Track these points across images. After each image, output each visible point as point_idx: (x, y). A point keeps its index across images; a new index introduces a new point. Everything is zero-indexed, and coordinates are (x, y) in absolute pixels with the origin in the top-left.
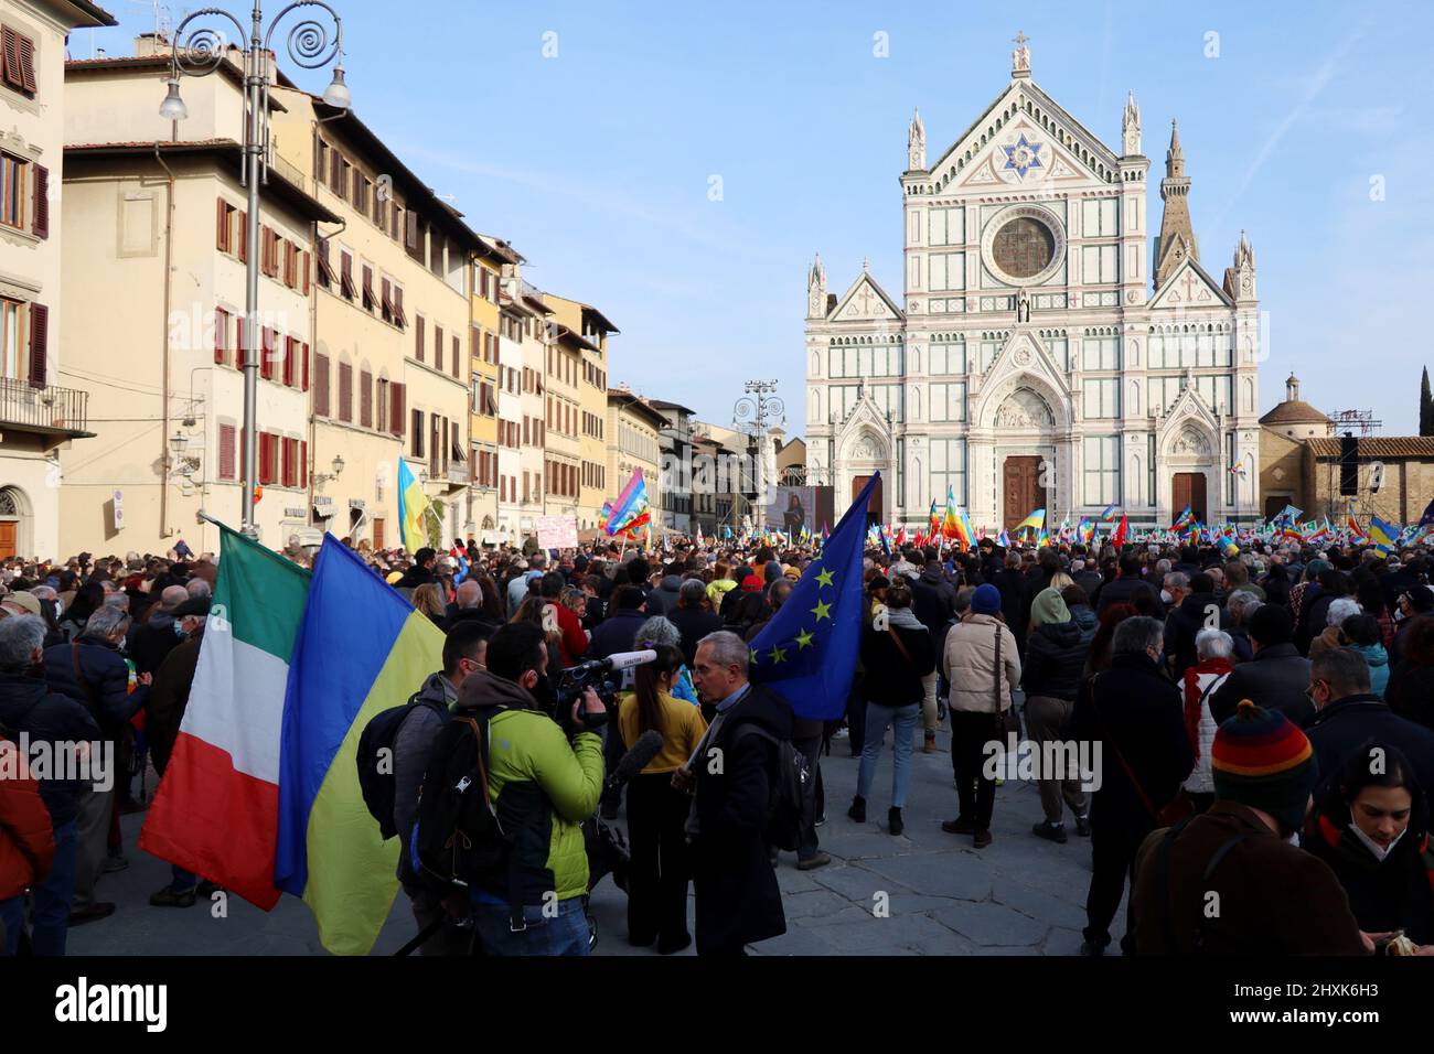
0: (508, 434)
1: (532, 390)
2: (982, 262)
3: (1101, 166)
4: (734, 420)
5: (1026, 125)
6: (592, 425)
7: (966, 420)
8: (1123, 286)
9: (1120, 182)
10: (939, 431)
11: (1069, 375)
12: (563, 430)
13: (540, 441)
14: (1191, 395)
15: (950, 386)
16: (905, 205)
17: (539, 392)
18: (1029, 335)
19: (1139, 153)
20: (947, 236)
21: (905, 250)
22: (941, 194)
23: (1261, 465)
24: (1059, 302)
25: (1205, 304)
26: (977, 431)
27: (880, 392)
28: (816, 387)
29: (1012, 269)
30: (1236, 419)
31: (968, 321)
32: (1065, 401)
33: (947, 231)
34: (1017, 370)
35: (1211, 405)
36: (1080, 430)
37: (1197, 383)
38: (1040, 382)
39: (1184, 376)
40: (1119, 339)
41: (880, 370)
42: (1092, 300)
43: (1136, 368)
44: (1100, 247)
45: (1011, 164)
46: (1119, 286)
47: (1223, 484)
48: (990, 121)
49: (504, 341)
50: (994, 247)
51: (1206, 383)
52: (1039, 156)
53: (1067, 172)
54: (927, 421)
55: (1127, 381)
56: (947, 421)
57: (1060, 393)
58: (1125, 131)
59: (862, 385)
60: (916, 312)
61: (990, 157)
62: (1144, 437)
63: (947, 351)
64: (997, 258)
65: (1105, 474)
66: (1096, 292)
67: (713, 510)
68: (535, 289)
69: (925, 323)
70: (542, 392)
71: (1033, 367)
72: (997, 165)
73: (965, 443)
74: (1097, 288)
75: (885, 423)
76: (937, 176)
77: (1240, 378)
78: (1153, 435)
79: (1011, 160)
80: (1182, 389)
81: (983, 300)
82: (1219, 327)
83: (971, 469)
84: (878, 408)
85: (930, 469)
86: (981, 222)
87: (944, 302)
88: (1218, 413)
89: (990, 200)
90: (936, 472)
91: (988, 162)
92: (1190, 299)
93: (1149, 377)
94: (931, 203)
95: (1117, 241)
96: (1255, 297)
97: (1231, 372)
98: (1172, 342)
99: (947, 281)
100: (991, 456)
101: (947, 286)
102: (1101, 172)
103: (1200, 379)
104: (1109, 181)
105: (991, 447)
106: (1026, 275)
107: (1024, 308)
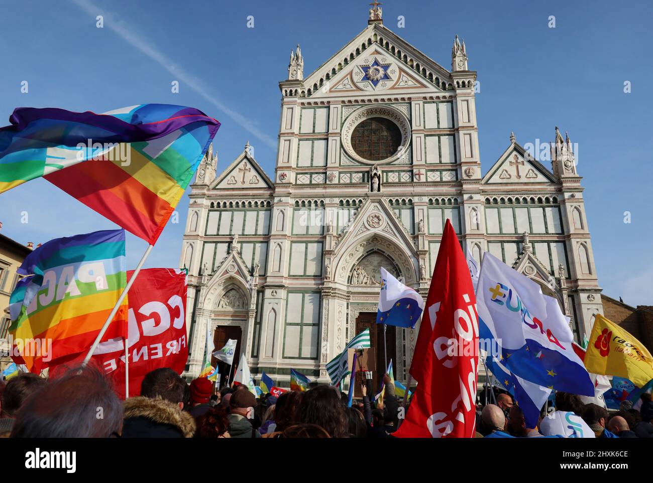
2: (342, 146)
3: (437, 79)
5: (379, 53)
7: (321, 276)
8: (460, 165)
9: (453, 89)
10: (297, 284)
11: (415, 238)
14: (529, 258)
15: (309, 244)
16: (282, 104)
18: (380, 202)
19: (467, 69)
20: (314, 127)
21: (280, 136)
22: (311, 97)
24: (405, 177)
25: (532, 180)
26: (331, 285)
27: (248, 249)
28: (191, 241)
29: (367, 154)
30: (576, 281)
31: (327, 191)
32: (412, 261)
33: (314, 123)
34: (368, 232)
35: (549, 269)
37: (534, 248)
38: (390, 243)
39: (520, 241)
40: (459, 208)
41: (249, 230)
42: (434, 177)
43: (477, 232)
44: (439, 136)
45: (367, 78)
46: (456, 166)
48: (352, 49)
50: (352, 138)
51: (541, 248)
52: (389, 72)
53: (411, 83)
54: (286, 275)
55: (470, 244)
56: (305, 276)
57: (408, 253)
58: (454, 57)
59: (232, 242)
60: (284, 181)
61: (351, 73)
64: (354, 146)
66: (437, 170)
69: (291, 190)
71: (382, 229)
72: (356, 79)
73: (319, 297)
74: (437, 168)
75: (248, 276)
76: (309, 84)
77: (575, 243)
79: (366, 75)
80: (520, 252)
81: (342, 175)
82: (547, 199)
83: (323, 321)
84: (244, 262)
85: (286, 320)
86: (342, 118)
87: (308, 176)
88: (557, 275)
89: (350, 101)
90: (291, 324)
91: (349, 76)
92: (519, 176)
93: (489, 242)
94: (303, 104)
95: (454, 132)
96: (577, 175)
97: (564, 238)
98: (507, 212)
99: (312, 160)
100: (345, 311)
101: (312, 164)
102: (438, 84)
103: (536, 245)
104: (445, 89)
105: (344, 303)
106: (378, 159)
107: (376, 180)
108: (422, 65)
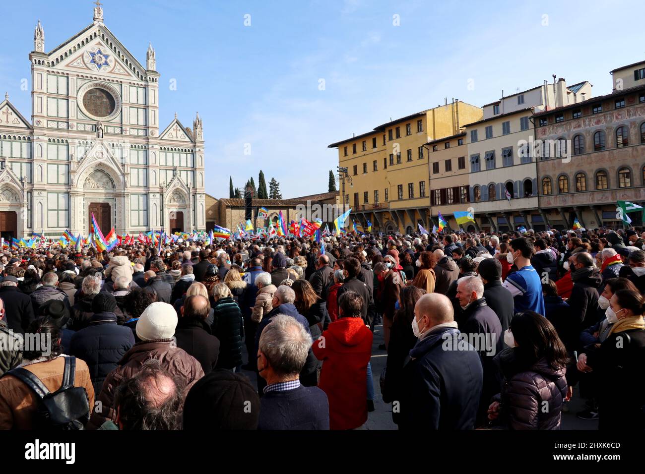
2: (78, 106)
3: (138, 72)
5: (101, 45)
7: (69, 184)
8: (148, 127)
9: (147, 81)
10: (52, 188)
11: (123, 165)
14: (178, 178)
15: (59, 166)
16: (33, 69)
18: (103, 144)
19: (155, 70)
20: (58, 89)
21: (33, 92)
22: (54, 67)
23: (206, 207)
24: (118, 131)
25: (183, 140)
26: (76, 190)
27: (16, 166)
29: (94, 112)
30: (196, 189)
31: (70, 134)
32: (121, 177)
33: (58, 87)
34: (97, 161)
35: (186, 183)
36: (128, 191)
37: (180, 173)
38: (108, 167)
39: (174, 170)
40: (146, 151)
41: (16, 154)
42: (134, 132)
43: (154, 165)
44: (138, 108)
45: (94, 61)
46: (146, 128)
47: (191, 216)
48: (83, 38)
50: (84, 100)
51: (184, 174)
52: (108, 60)
53: (122, 71)
54: (46, 183)
55: (151, 170)
56: (58, 184)
57: (119, 173)
58: (149, 59)
59: (4, 162)
60: (39, 126)
61: (82, 55)
62: (158, 196)
63: (58, 148)
64: (85, 105)
65: (140, 212)
66: (136, 129)
69: (45, 132)
71: (105, 160)
72: (86, 60)
73: (68, 196)
74: (136, 127)
75: (20, 184)
76: (52, 58)
77: (198, 172)
78: (162, 195)
79: (93, 59)
80: (174, 175)
81: (78, 125)
82: (189, 150)
83: (72, 208)
84: (15, 175)
85: (48, 208)
86: (77, 86)
87: (56, 123)
88: (189, 187)
89: (82, 76)
90: (51, 210)
91: (81, 57)
92: (177, 137)
93: (160, 169)
94: (48, 71)
95: (145, 107)
96: (203, 140)
97: (194, 170)
98: (170, 155)
99: (58, 112)
100: (83, 202)
101: (58, 115)
102: (138, 75)
103: (181, 172)
104: (142, 80)
105: (82, 198)
106: (101, 116)
107: (101, 131)
108: (130, 61)
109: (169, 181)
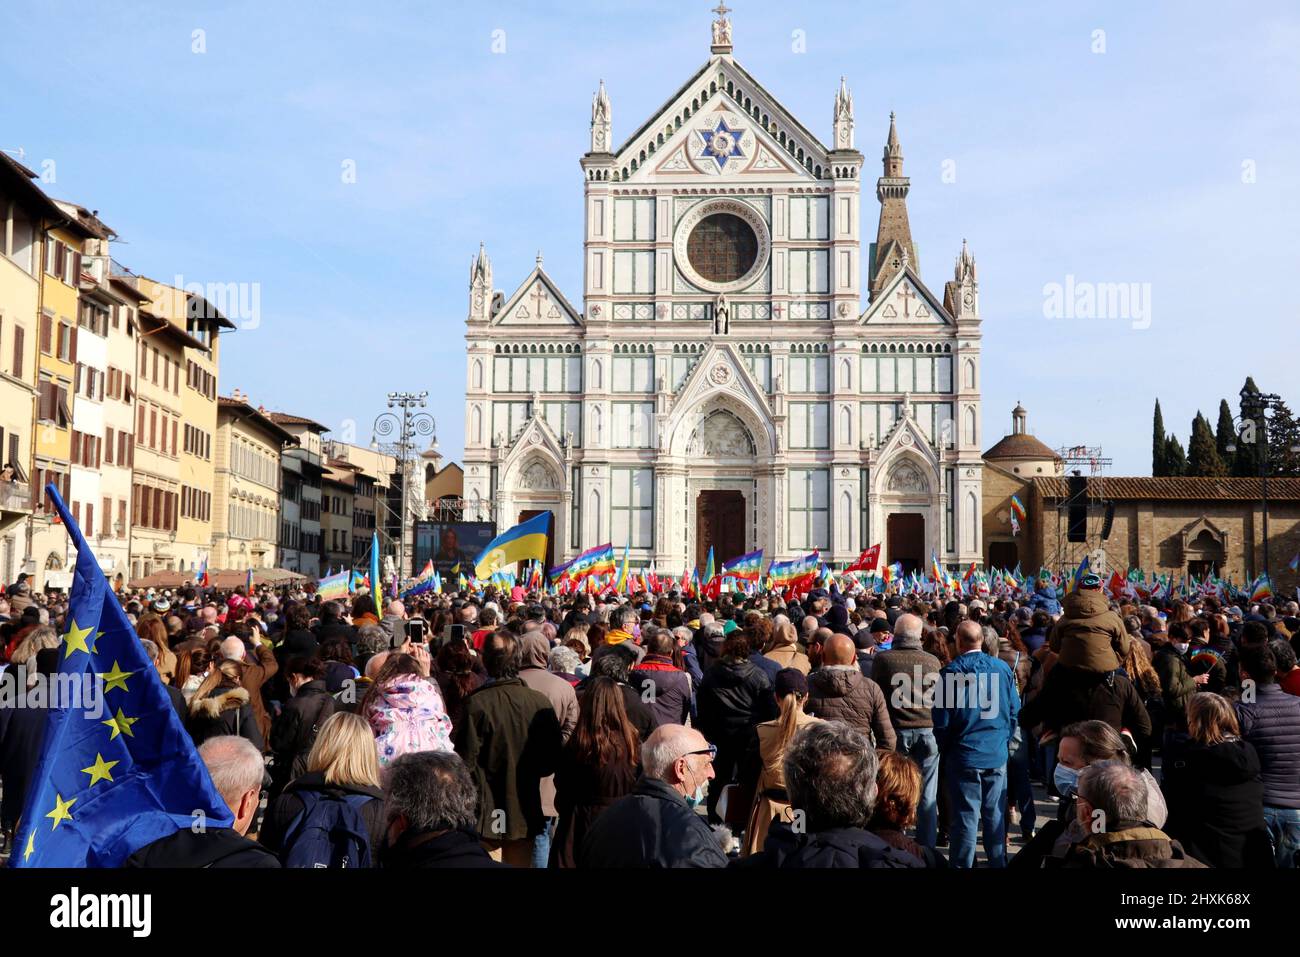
0: (84, 449)
1: (118, 396)
3: (809, 159)
4: (374, 439)
5: (726, 108)
6: (195, 442)
7: (653, 447)
8: (834, 296)
9: (831, 178)
10: (621, 458)
11: (771, 398)
12: (158, 447)
13: (126, 458)
15: (635, 405)
16: (587, 192)
17: (127, 399)
18: (727, 349)
19: (852, 147)
20: (634, 230)
21: (586, 245)
22: (628, 181)
23: (984, 507)
24: (761, 312)
25: (922, 320)
26: (667, 460)
27: (554, 411)
28: (476, 402)
29: (709, 272)
30: (958, 452)
31: (657, 331)
32: (767, 428)
34: (713, 390)
35: (930, 437)
36: (784, 461)
37: (915, 411)
38: (739, 404)
39: (898, 403)
40: (828, 357)
41: (553, 384)
42: (799, 312)
43: (847, 392)
44: (808, 251)
45: (709, 152)
46: (828, 298)
47: (943, 527)
48: (686, 100)
49: (84, 335)
50: (688, 245)
51: (924, 411)
52: (741, 144)
53: (773, 163)
54: (608, 447)
55: (838, 408)
56: (632, 448)
57: (762, 418)
58: (836, 121)
59: (532, 402)
60: (598, 318)
61: (686, 142)
62: (855, 472)
63: (633, 365)
64: (692, 259)
65: (811, 513)
66: (803, 303)
67: (349, 550)
68: (126, 270)
69: (608, 330)
70: (132, 399)
71: (730, 386)
72: (693, 152)
73: (653, 474)
74: (803, 298)
75: (559, 450)
76: (624, 161)
77: (963, 406)
78: (865, 470)
79: (708, 147)
80: (898, 418)
81: (676, 307)
82: (938, 347)
83: (659, 504)
84: (551, 431)
85: (611, 503)
86: (674, 217)
87: (630, 307)
88: (937, 447)
89: (685, 191)
90: (617, 508)
91: (683, 147)
92: (907, 314)
93: (862, 403)
94: (616, 192)
95: (827, 245)
96: (977, 316)
97: (951, 400)
98: (887, 363)
99: (634, 283)
100: (683, 489)
101: (634, 289)
102: (809, 167)
103: (918, 406)
104: (819, 177)
105: (682, 479)
106: (725, 280)
107: (722, 317)
108: (789, 136)
109: (883, 435)
